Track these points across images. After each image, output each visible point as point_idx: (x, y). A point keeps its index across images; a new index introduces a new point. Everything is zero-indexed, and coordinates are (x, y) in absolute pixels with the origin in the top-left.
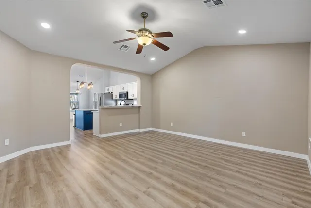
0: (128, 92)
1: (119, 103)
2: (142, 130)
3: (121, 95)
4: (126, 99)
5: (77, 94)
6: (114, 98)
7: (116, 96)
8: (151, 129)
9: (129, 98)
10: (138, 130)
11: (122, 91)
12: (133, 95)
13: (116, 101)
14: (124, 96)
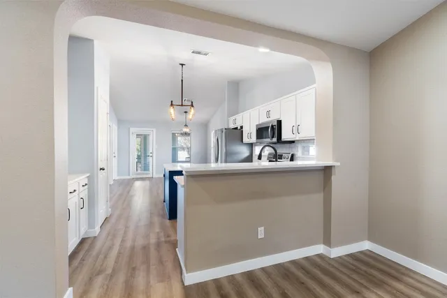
0: (279, 122)
1: (257, 150)
2: (336, 252)
3: (261, 132)
4: (275, 140)
5: (186, 134)
6: (246, 140)
7: (250, 134)
8: (366, 245)
9: (285, 136)
10: (320, 249)
11: (263, 120)
12: (296, 129)
13: (251, 145)
14: (271, 132)
